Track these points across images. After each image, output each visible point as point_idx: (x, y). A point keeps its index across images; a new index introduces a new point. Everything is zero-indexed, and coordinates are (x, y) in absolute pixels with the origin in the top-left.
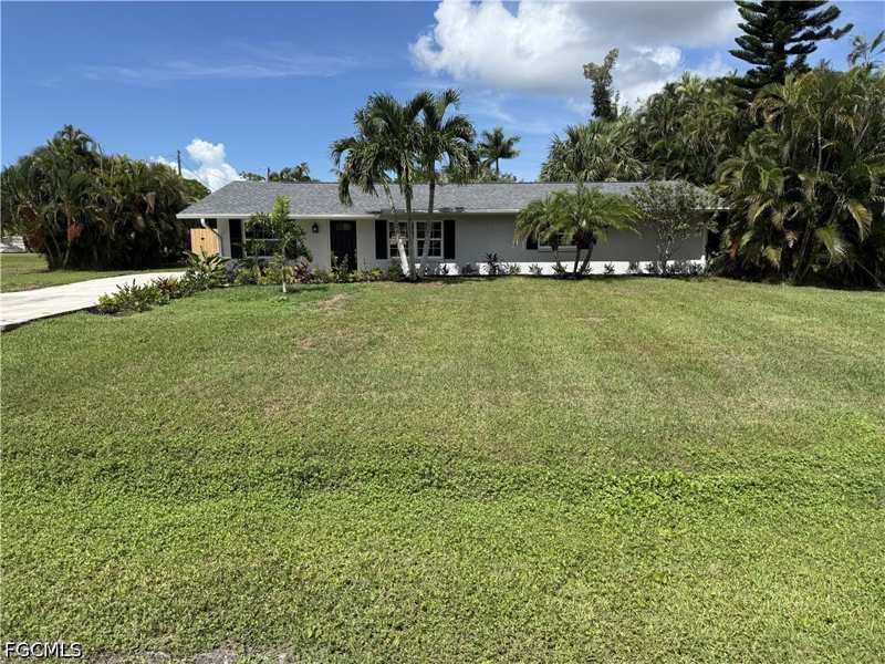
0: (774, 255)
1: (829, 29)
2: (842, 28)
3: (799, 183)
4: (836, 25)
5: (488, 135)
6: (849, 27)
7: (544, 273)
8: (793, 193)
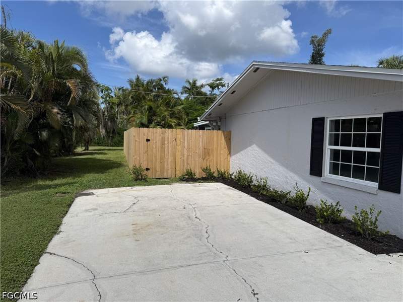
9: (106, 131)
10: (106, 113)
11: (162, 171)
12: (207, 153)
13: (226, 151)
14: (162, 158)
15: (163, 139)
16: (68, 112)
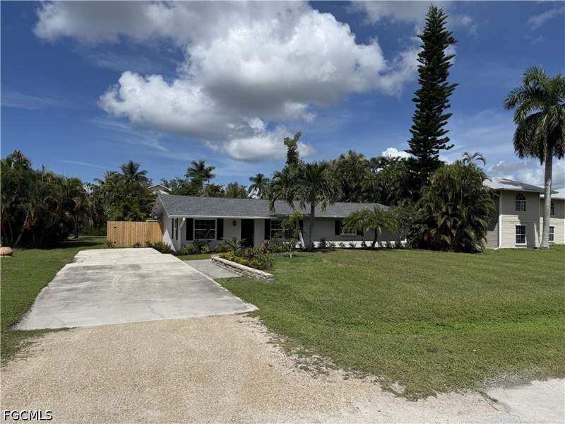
0: (448, 239)
1: (444, 145)
2: (450, 146)
3: (458, 210)
4: (447, 144)
5: (195, 164)
6: (453, 146)
7: (357, 246)
8: (456, 214)
9: (94, 221)
10: (94, 207)
11: (123, 243)
12: (149, 233)
13: (161, 233)
14: (123, 237)
15: (124, 227)
16: (73, 213)
